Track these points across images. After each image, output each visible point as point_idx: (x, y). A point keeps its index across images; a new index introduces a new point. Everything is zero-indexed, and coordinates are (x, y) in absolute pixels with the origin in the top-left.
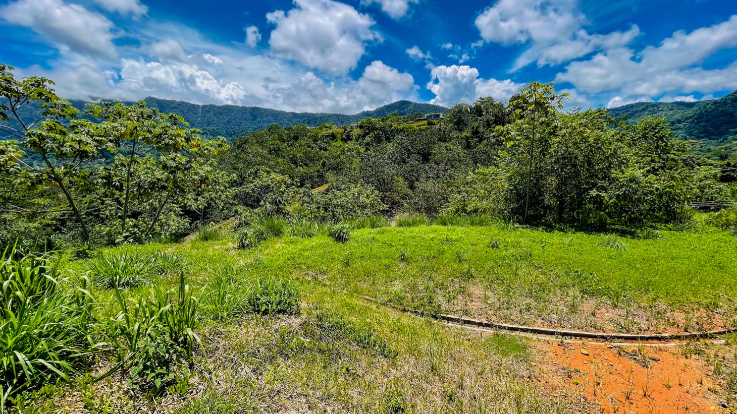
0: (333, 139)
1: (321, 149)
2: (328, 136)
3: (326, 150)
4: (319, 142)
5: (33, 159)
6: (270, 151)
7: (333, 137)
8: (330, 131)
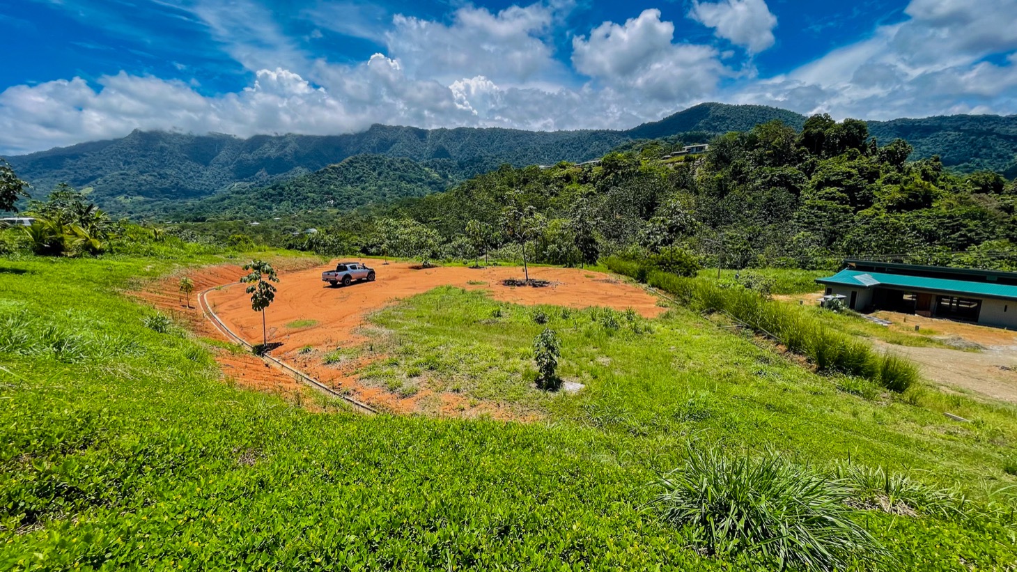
0: (567, 182)
1: (552, 194)
2: (561, 178)
3: (557, 195)
4: (551, 186)
5: (272, 201)
6: (497, 198)
7: (568, 178)
8: (565, 172)
